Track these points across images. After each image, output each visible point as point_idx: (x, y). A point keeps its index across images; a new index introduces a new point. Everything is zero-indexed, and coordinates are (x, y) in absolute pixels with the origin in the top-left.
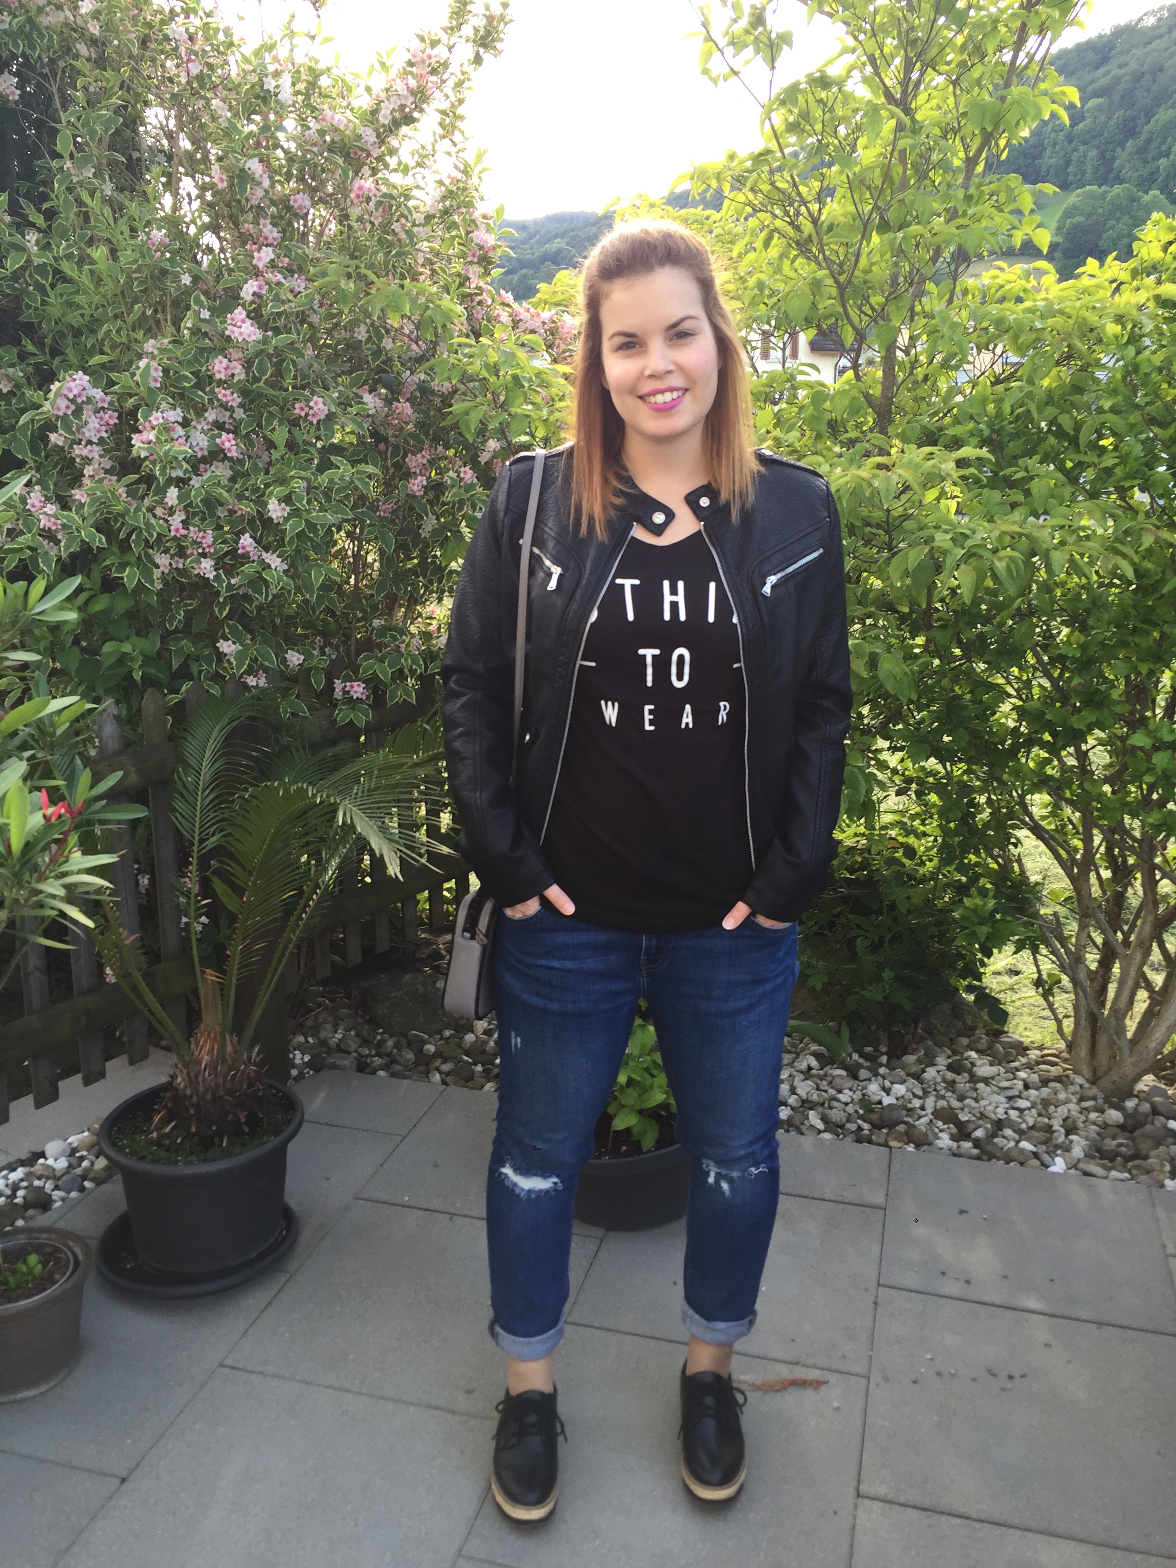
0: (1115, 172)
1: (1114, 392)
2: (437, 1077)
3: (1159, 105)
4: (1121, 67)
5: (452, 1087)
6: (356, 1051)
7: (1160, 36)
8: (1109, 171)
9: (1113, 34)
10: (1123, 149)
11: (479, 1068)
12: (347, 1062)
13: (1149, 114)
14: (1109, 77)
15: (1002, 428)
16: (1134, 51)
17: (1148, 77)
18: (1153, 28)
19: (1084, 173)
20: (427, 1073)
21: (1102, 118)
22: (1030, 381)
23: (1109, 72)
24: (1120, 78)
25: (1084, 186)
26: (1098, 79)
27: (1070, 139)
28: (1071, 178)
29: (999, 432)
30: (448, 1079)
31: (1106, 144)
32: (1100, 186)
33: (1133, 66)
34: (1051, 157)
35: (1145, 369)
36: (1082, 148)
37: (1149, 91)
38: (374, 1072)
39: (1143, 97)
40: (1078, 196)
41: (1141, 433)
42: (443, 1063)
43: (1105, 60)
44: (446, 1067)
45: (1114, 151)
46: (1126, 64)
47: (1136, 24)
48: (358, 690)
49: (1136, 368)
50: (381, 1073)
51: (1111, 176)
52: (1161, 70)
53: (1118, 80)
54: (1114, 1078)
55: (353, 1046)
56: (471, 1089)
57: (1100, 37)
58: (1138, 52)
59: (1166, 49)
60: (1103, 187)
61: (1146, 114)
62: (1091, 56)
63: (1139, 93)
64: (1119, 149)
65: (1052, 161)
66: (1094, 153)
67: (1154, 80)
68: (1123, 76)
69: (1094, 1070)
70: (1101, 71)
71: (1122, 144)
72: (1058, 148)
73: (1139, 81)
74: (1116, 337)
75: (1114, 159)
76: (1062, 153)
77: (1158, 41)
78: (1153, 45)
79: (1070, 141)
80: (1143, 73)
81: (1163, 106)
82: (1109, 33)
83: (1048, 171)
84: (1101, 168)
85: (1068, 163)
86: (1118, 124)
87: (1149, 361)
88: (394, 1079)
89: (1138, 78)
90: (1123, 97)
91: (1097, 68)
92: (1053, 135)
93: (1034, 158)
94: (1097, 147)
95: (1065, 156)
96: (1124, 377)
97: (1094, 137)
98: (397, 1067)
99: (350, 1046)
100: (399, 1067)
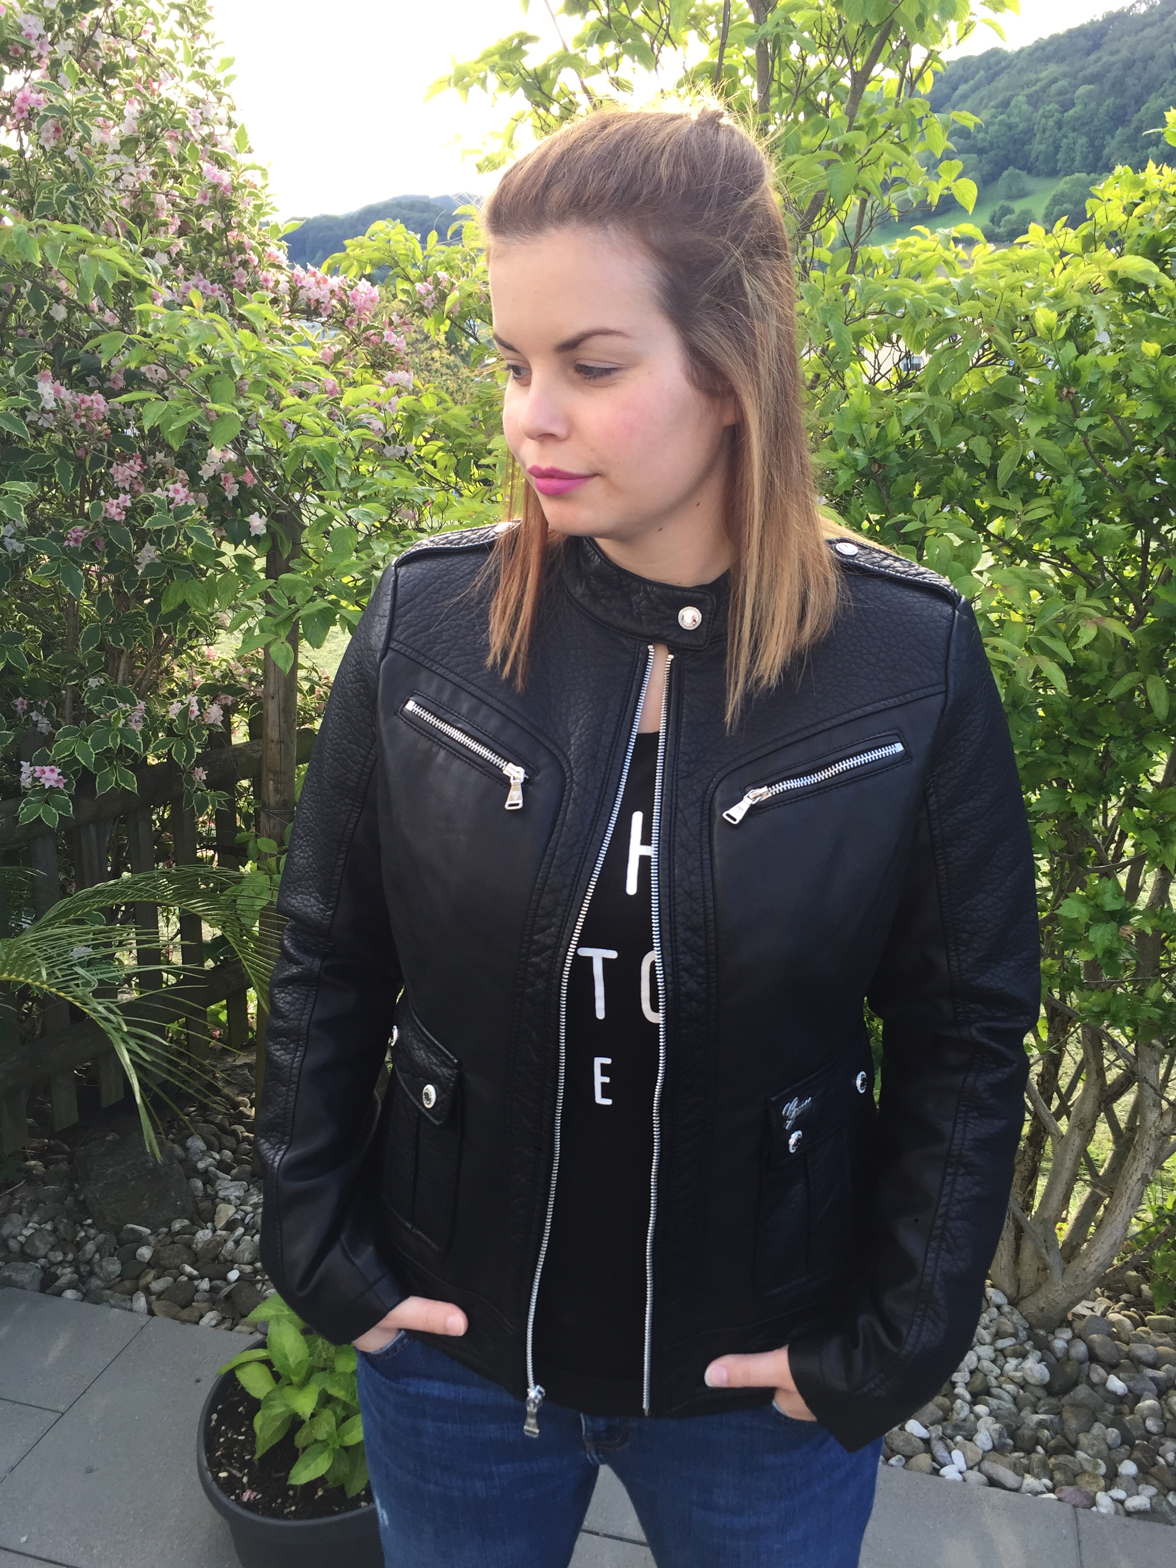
0: (1104, 160)
1: (1044, 410)
2: (141, 1302)
3: (1149, 93)
4: (1112, 54)
5: (161, 1320)
6: (45, 1257)
7: (1152, 24)
8: (1098, 158)
9: (1104, 20)
10: (1113, 138)
11: (205, 1284)
12: (28, 1274)
13: (1139, 101)
14: (1100, 63)
15: (886, 457)
16: (1126, 38)
17: (1139, 64)
18: (1146, 15)
19: (1073, 160)
20: (131, 1293)
21: (1093, 105)
22: (934, 391)
23: (1099, 59)
24: (1112, 65)
25: (1073, 173)
26: (1089, 65)
27: (1059, 125)
28: (1059, 165)
29: (881, 462)
30: (157, 1306)
31: (1095, 131)
32: (1088, 174)
33: (1124, 54)
34: (1040, 143)
35: (1088, 377)
36: (1072, 135)
37: (1139, 79)
38: (59, 1293)
39: (1134, 85)
40: (1066, 183)
41: (1085, 466)
42: (157, 1278)
43: (1097, 46)
44: (157, 1286)
45: (1103, 138)
46: (1117, 52)
47: (1129, 12)
48: (51, 777)
49: (1076, 375)
50: (70, 1294)
51: (1100, 164)
52: (1152, 57)
53: (1108, 68)
54: (1042, 1304)
55: (42, 1248)
56: (183, 1321)
57: (1092, 23)
58: (1129, 40)
59: (1157, 38)
60: (1092, 175)
61: (1137, 102)
62: (1083, 43)
63: (1130, 81)
64: (1108, 137)
65: (1042, 147)
66: (1083, 140)
67: (1145, 68)
68: (1115, 63)
69: (1018, 1283)
70: (1092, 57)
71: (1111, 132)
72: (1047, 134)
73: (1130, 68)
74: (1050, 330)
75: (1104, 146)
76: (1051, 140)
77: (1149, 29)
78: (1146, 32)
79: (1060, 128)
80: (1134, 61)
81: (1154, 95)
82: (1101, 19)
83: (1037, 157)
84: (1091, 156)
85: (1057, 149)
86: (1108, 112)
87: (1097, 365)
88: (86, 1305)
89: (1129, 65)
90: (1113, 85)
91: (1088, 54)
92: (1043, 120)
93: (1024, 144)
94: (1087, 134)
95: (1054, 142)
96: (1059, 388)
97: (1083, 124)
98: (95, 1282)
99: (37, 1249)
100: (99, 1282)
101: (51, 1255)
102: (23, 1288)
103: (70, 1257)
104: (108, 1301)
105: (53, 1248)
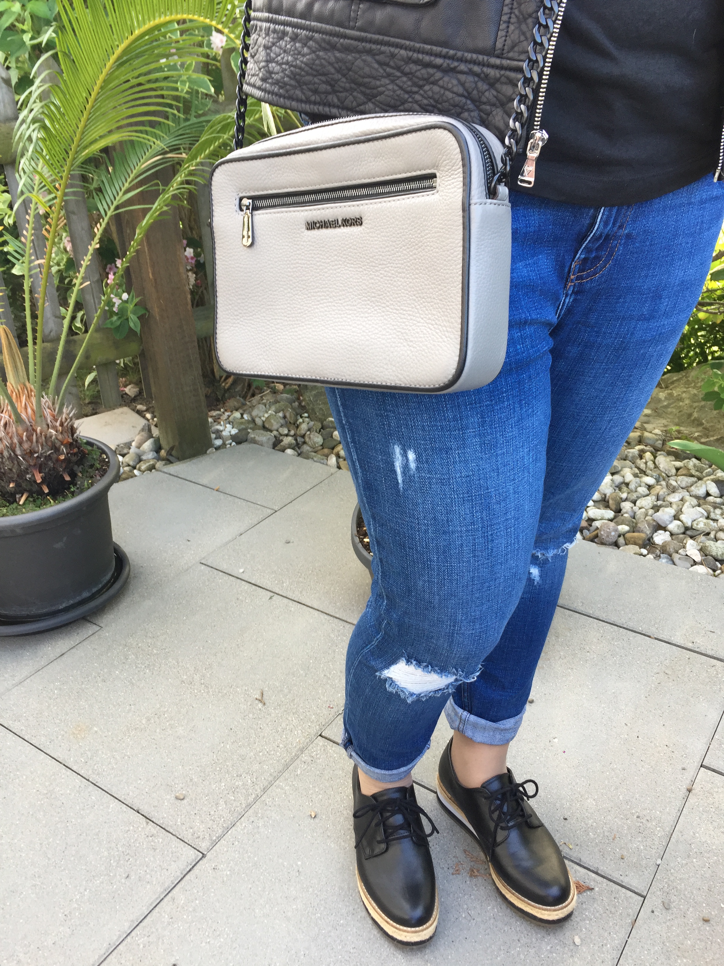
2: (333, 461)
6: (277, 431)
12: (265, 438)
20: (327, 455)
30: (342, 463)
38: (283, 451)
50: (289, 451)
55: (276, 426)
98: (306, 448)
99: (272, 425)
100: (308, 448)
101: (281, 430)
102: (262, 445)
103: (292, 433)
104: (312, 459)
105: (282, 426)
